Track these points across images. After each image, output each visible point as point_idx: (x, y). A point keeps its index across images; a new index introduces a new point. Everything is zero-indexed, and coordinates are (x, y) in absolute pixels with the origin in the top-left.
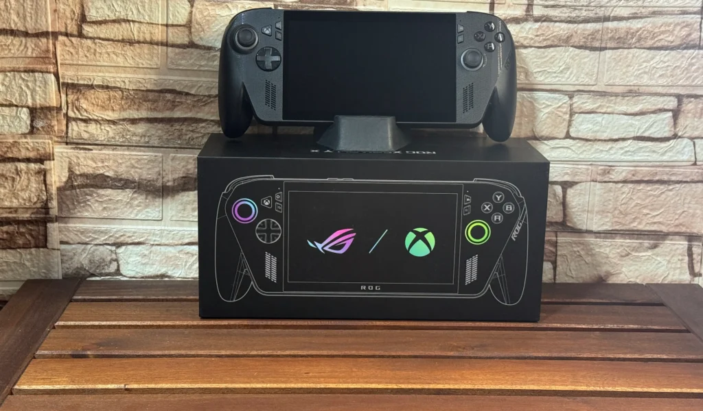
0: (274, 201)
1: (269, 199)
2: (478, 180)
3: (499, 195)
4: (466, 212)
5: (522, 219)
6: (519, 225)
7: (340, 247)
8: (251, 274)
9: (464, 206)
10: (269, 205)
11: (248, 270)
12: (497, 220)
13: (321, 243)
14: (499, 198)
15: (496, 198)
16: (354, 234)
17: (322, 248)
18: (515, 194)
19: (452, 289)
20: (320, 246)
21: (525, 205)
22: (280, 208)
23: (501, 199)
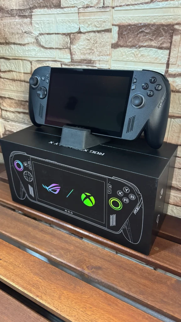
0: (28, 165)
1: (26, 163)
2: (115, 178)
3: (127, 189)
4: (109, 192)
5: (140, 205)
6: (138, 208)
7: (55, 191)
8: (25, 191)
9: (108, 189)
10: (26, 166)
11: (24, 189)
12: (126, 201)
13: (48, 187)
14: (126, 190)
15: (125, 190)
16: (60, 187)
17: (48, 189)
18: (136, 191)
19: (104, 226)
20: (47, 188)
21: (142, 198)
22: (30, 168)
23: (128, 191)
